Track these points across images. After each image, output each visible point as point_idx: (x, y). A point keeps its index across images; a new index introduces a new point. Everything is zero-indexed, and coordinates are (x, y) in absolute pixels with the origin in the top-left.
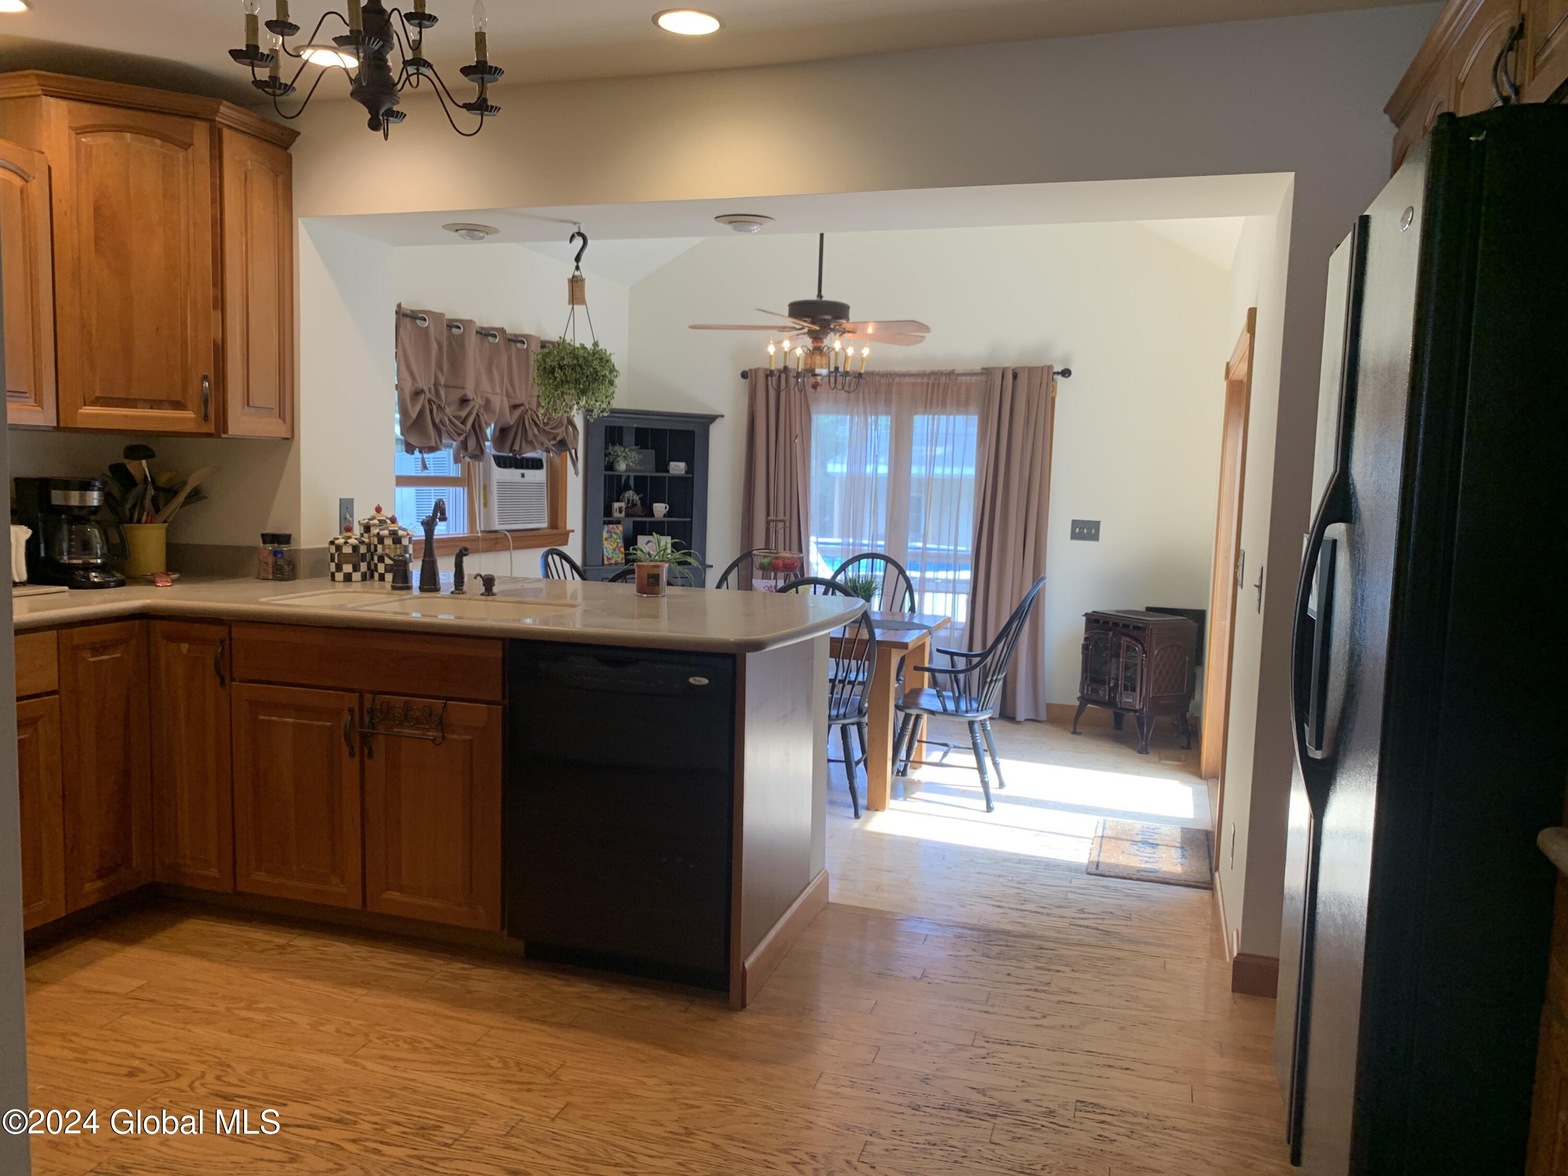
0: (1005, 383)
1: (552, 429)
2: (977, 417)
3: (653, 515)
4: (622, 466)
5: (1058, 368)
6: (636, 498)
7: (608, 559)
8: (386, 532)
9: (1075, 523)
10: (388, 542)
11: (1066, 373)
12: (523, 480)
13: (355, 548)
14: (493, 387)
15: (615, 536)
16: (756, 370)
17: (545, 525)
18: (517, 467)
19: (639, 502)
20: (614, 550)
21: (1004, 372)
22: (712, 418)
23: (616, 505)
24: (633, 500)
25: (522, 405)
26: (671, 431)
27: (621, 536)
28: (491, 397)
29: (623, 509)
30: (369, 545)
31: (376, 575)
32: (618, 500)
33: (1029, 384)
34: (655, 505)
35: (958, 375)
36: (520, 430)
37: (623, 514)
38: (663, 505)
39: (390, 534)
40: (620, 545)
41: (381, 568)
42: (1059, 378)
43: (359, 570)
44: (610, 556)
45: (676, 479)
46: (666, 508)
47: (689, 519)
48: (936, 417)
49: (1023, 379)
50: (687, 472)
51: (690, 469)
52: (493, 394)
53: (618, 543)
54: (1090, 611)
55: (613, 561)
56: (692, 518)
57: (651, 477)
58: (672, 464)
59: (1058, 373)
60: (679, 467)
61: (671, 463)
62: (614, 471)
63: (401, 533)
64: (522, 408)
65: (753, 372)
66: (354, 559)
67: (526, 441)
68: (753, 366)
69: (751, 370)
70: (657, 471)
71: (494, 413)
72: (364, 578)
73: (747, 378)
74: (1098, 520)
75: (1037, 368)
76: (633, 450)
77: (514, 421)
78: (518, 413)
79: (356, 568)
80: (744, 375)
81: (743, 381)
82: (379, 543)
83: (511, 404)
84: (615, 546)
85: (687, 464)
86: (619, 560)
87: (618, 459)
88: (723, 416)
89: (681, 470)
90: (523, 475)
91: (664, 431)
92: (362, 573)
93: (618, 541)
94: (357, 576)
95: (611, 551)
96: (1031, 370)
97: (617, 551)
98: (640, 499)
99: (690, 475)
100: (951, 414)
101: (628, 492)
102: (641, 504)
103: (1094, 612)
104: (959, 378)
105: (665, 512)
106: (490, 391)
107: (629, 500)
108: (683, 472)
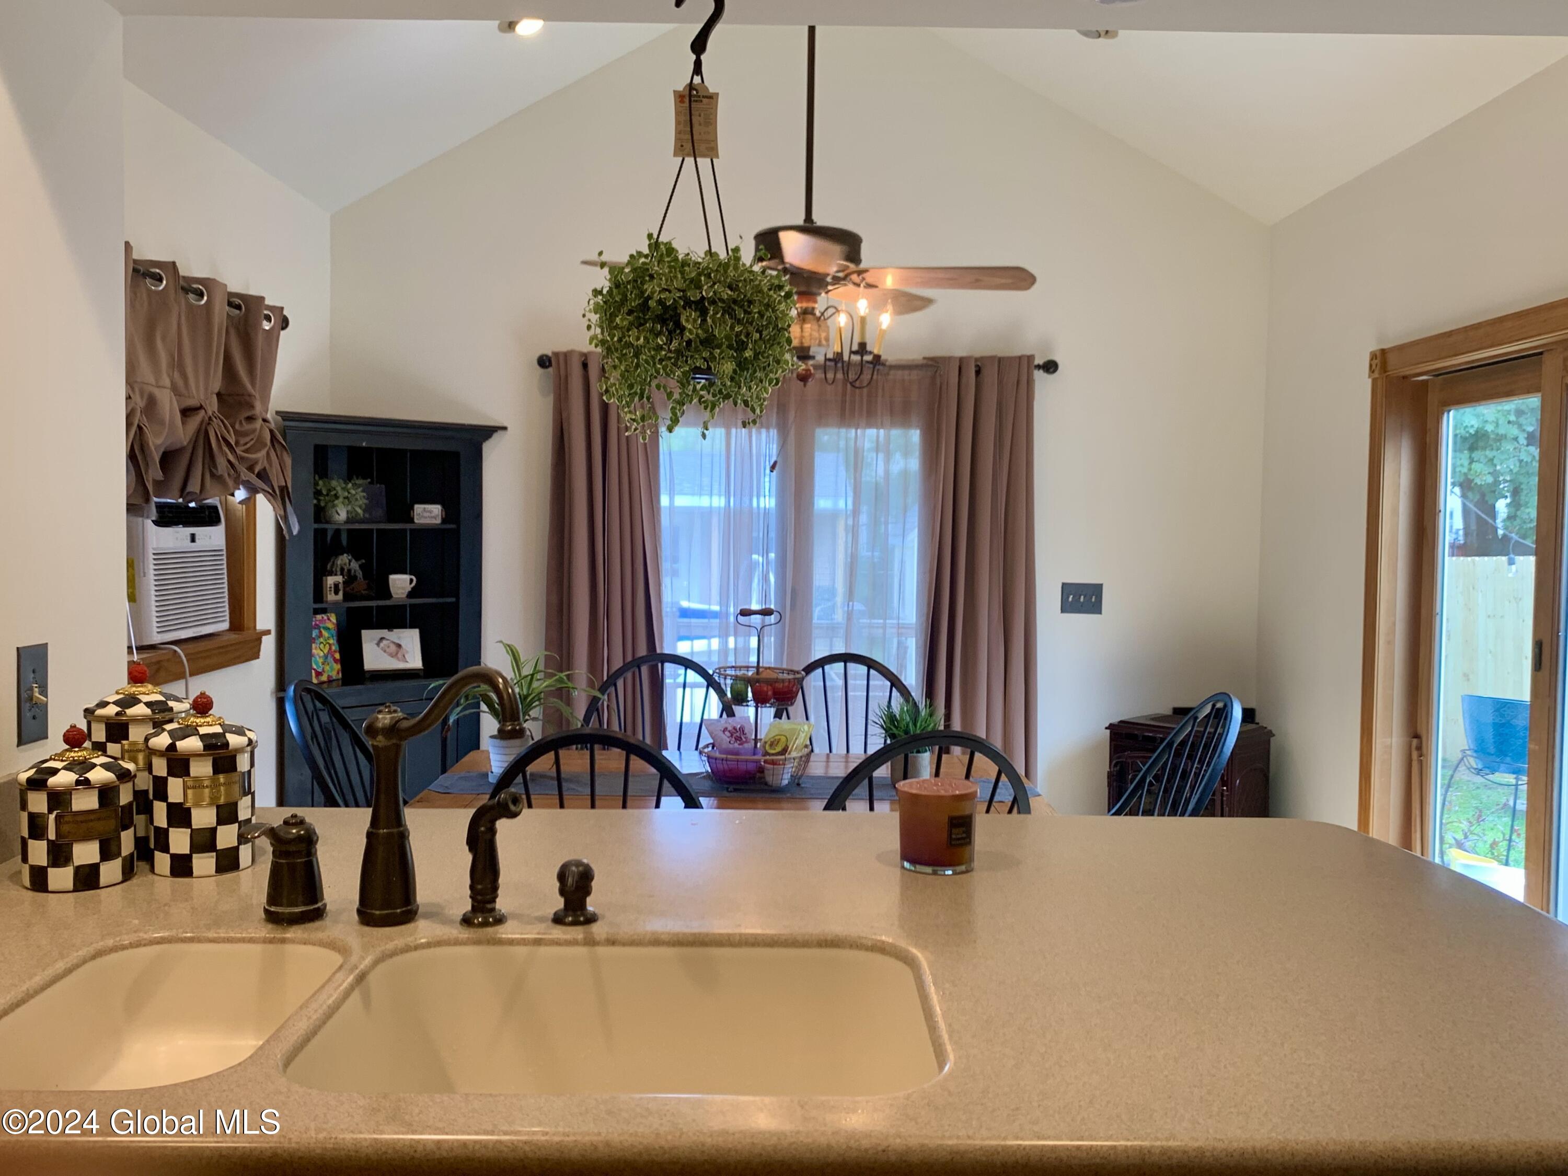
0: (964, 380)
1: (246, 451)
2: (918, 432)
3: (389, 596)
4: (341, 514)
5: (1039, 361)
6: (355, 565)
7: (319, 674)
8: (192, 744)
9: (1067, 589)
10: (202, 769)
11: (1050, 367)
12: (194, 547)
13: (106, 793)
14: (157, 372)
15: (325, 634)
16: (567, 355)
17: (225, 626)
18: (187, 524)
19: (360, 574)
20: (326, 657)
21: (962, 362)
22: (488, 432)
23: (331, 580)
24: (349, 571)
25: (201, 407)
26: (413, 452)
27: (334, 632)
28: (157, 392)
29: (341, 586)
30: (144, 782)
31: (162, 861)
32: (331, 573)
33: (1000, 382)
34: (393, 577)
35: (892, 367)
36: (200, 452)
37: (340, 596)
38: (406, 577)
39: (206, 747)
40: (334, 648)
41: (180, 841)
42: (1039, 375)
43: (119, 854)
44: (320, 670)
45: (427, 532)
46: (411, 581)
47: (453, 600)
48: (859, 431)
49: (991, 376)
50: (444, 521)
51: (451, 515)
52: (158, 387)
53: (330, 645)
54: (1115, 720)
55: (324, 678)
56: (457, 596)
57: (377, 530)
58: (418, 508)
59: (1039, 367)
60: (431, 512)
61: (416, 506)
62: (327, 522)
63: (234, 740)
64: (202, 412)
65: (562, 359)
66: (100, 826)
67: (213, 475)
68: (562, 347)
69: (556, 354)
70: (390, 521)
71: (162, 423)
72: (128, 873)
73: (550, 365)
74: (1101, 582)
75: (1011, 359)
76: (359, 486)
77: (188, 440)
78: (195, 422)
79: (107, 853)
80: (544, 362)
81: (540, 371)
82: (171, 773)
83: (183, 407)
84: (326, 651)
85: (443, 506)
86: (334, 675)
87: (336, 502)
88: (505, 428)
89: (435, 518)
90: (193, 538)
91: (401, 453)
92: (124, 859)
93: (331, 641)
94: (111, 871)
95: (320, 661)
96: (1001, 362)
97: (330, 659)
98: (360, 566)
99: (453, 526)
100: (882, 426)
101: (341, 557)
102: (365, 577)
103: (1121, 722)
104: (892, 372)
105: (409, 588)
106: (154, 383)
107: (342, 570)
108: (439, 521)
